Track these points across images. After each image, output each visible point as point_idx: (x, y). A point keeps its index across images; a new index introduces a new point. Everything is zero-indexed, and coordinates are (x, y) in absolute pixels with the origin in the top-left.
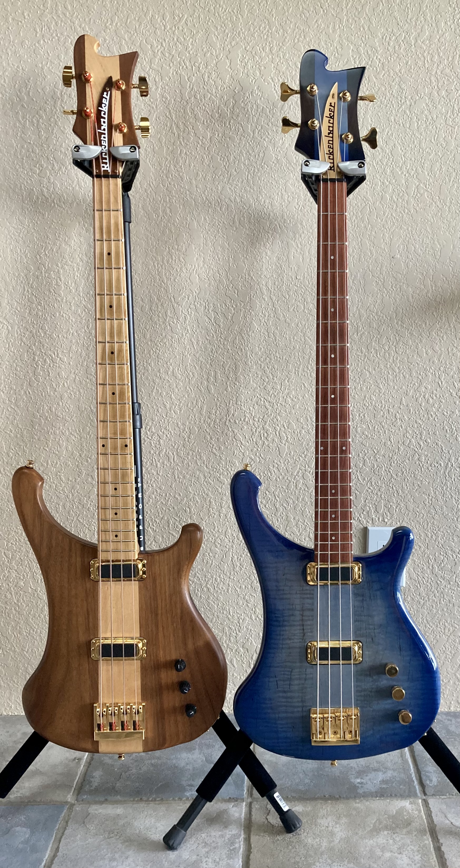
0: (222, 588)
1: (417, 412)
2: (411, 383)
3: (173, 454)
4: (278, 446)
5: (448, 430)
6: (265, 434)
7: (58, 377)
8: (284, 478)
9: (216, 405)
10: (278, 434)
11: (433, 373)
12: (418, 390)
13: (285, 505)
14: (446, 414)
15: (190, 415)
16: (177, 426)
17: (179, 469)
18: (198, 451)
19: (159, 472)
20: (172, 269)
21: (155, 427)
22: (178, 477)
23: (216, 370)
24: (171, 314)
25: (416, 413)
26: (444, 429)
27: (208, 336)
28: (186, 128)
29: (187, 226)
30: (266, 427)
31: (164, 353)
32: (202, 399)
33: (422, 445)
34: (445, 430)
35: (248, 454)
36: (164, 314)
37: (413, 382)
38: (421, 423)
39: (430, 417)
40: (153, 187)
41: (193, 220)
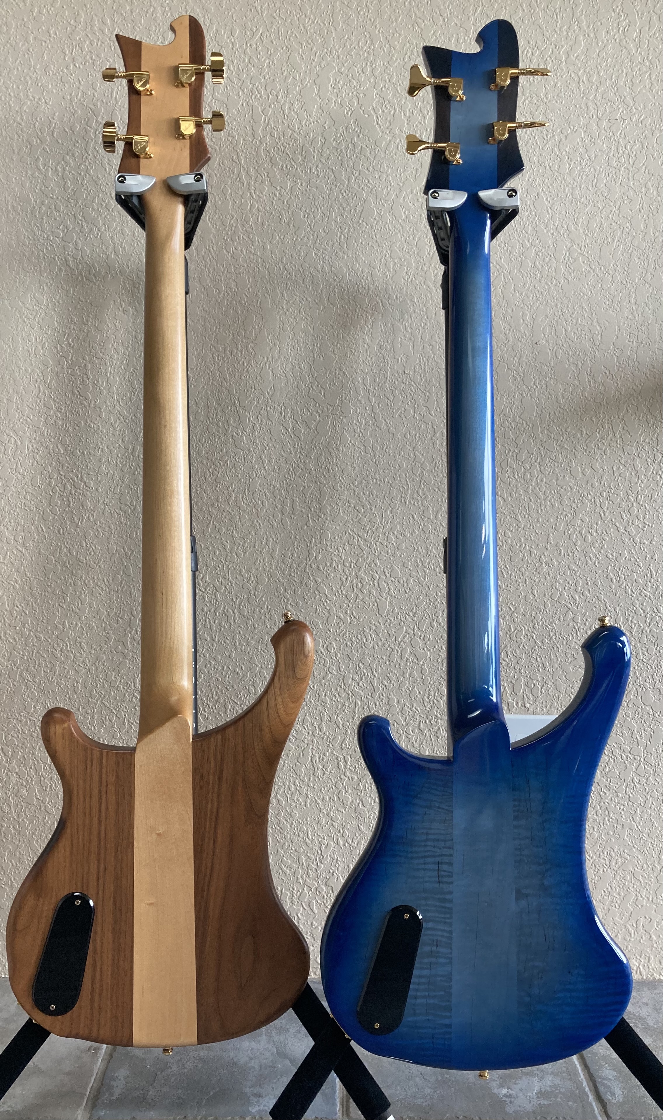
0: (298, 800)
1: (570, 554)
2: (562, 513)
3: (234, 612)
4: (376, 601)
5: (614, 579)
6: (359, 584)
7: (81, 507)
8: (384, 645)
9: (294, 545)
10: (376, 584)
11: (593, 500)
12: (572, 523)
13: (386, 684)
14: (611, 556)
15: (257, 559)
16: (240, 574)
17: (242, 633)
18: (267, 607)
19: (214, 637)
20: (237, 362)
21: (209, 576)
22: (240, 644)
23: (294, 498)
24: (234, 422)
25: (568, 555)
26: (608, 577)
27: (284, 451)
28: (259, 176)
29: (258, 305)
30: (360, 575)
31: (224, 475)
32: (273, 536)
33: (578, 600)
34: (610, 580)
35: (335, 612)
36: (226, 423)
37: (565, 513)
38: (576, 570)
39: (589, 561)
40: (213, 254)
41: (266, 297)
